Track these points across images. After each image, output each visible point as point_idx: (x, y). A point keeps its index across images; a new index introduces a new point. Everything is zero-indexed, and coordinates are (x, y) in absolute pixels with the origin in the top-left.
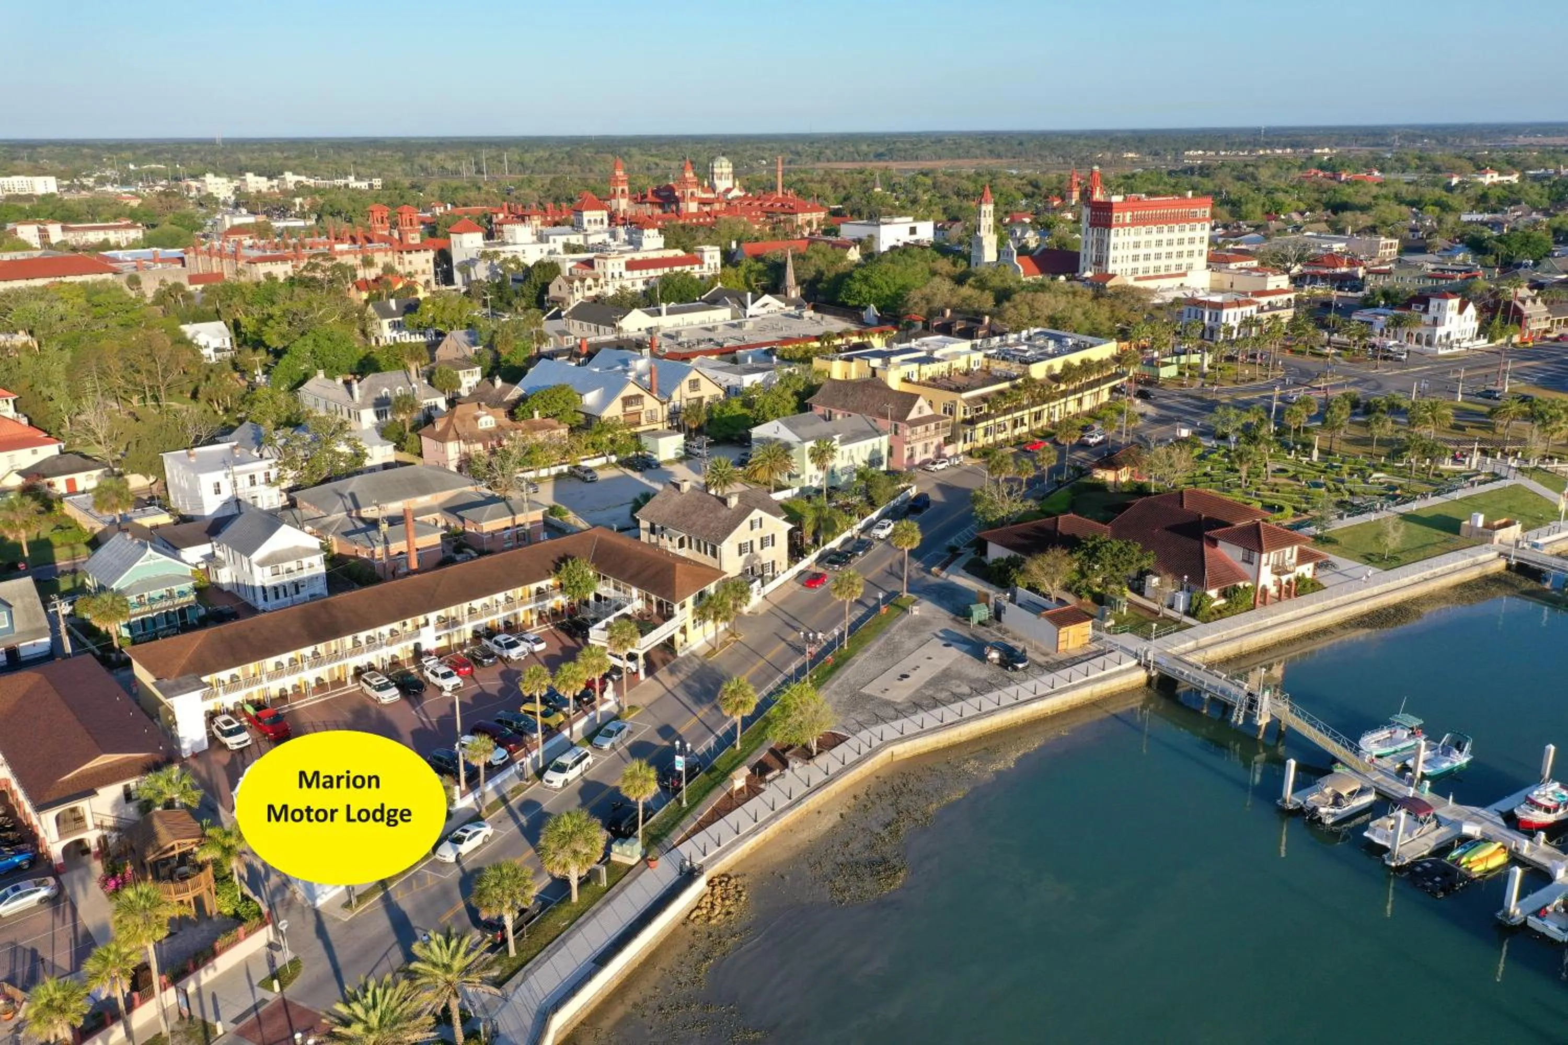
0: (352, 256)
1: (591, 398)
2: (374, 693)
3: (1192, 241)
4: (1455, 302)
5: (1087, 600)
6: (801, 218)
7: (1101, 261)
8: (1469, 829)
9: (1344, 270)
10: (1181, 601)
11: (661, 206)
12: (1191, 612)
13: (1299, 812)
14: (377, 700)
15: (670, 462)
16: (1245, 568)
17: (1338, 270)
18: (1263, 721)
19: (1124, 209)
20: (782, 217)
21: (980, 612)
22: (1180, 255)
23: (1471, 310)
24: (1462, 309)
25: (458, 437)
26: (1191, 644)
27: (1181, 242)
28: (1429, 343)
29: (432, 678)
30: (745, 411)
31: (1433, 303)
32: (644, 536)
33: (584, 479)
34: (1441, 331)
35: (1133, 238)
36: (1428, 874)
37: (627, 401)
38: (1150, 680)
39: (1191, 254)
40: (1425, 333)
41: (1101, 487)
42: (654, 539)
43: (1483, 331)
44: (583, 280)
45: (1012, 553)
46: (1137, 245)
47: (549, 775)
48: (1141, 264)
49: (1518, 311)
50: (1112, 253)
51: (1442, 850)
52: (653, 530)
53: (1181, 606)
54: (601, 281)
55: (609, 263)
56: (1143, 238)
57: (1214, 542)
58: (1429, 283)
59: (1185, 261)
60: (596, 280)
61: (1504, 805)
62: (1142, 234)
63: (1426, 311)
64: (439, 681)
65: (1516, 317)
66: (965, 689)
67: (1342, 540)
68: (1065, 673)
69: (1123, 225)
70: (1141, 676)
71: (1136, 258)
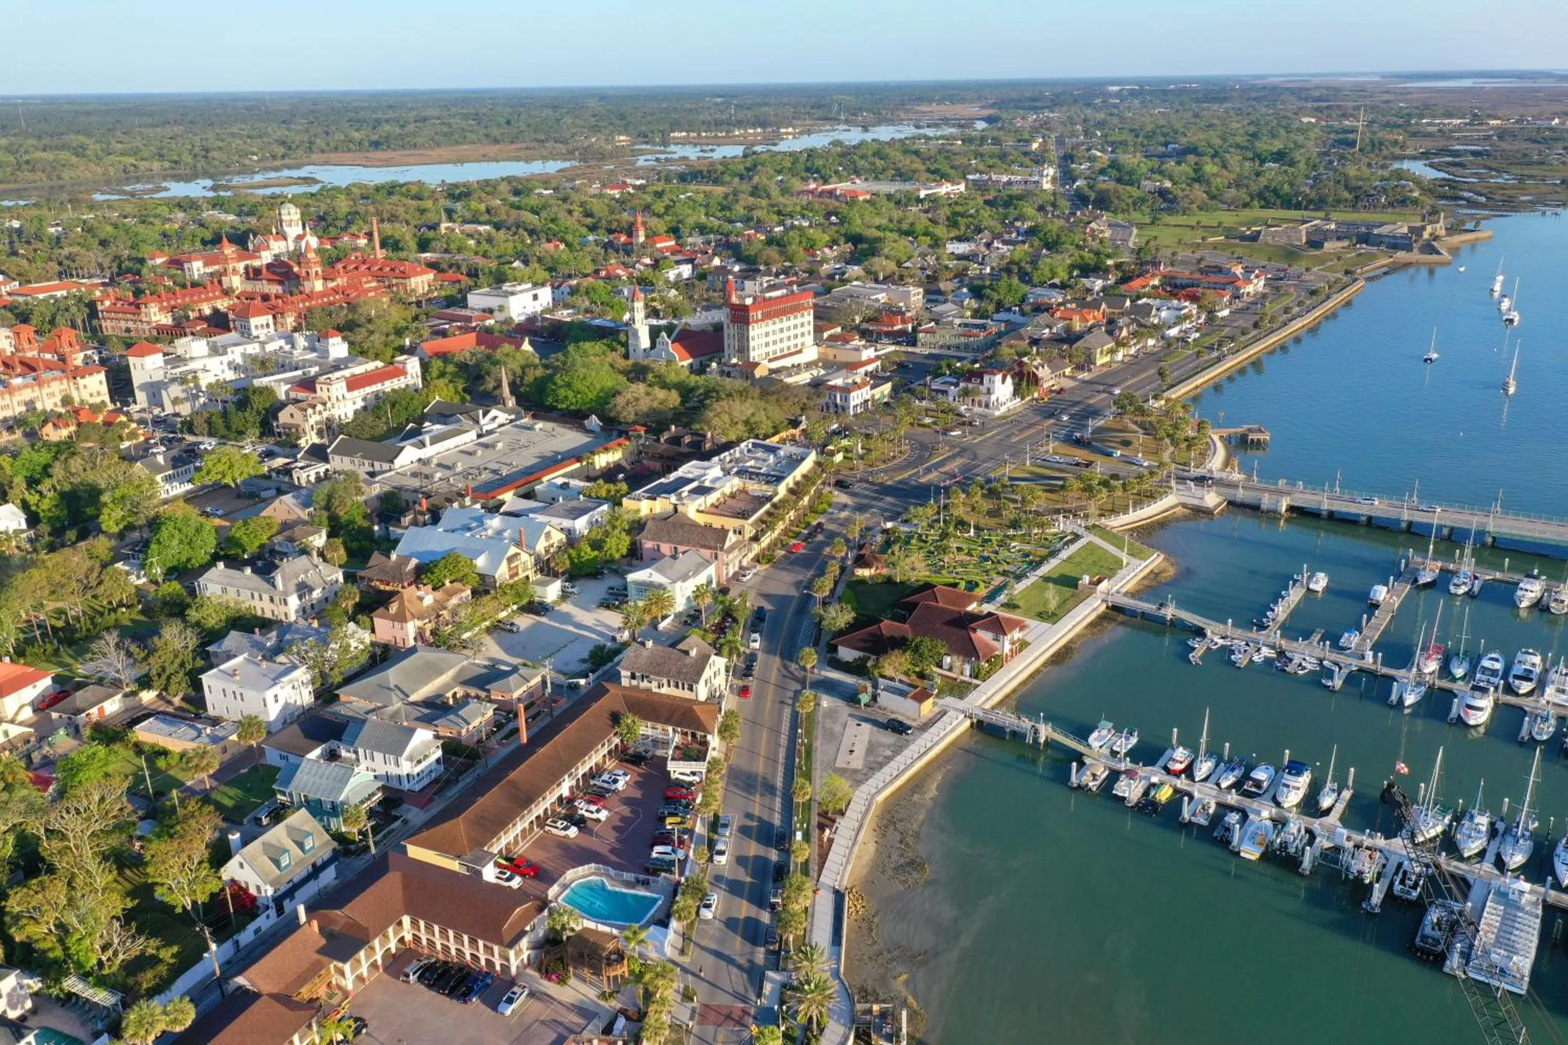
0: (29, 390)
1: (481, 562)
2: (563, 833)
3: (802, 325)
4: (999, 377)
5: (914, 677)
6: (414, 281)
7: (743, 349)
8: (1155, 780)
9: (899, 327)
10: (967, 669)
11: (280, 283)
12: (975, 675)
13: (1079, 787)
14: (566, 837)
15: (555, 602)
16: (995, 643)
17: (896, 328)
18: (1042, 740)
19: (756, 310)
20: (394, 281)
21: (865, 698)
22: (796, 336)
23: (1009, 380)
24: (1003, 381)
25: (413, 616)
26: (984, 698)
27: (795, 327)
28: (987, 406)
29: (587, 815)
30: (596, 553)
31: (986, 378)
32: (625, 682)
33: (511, 631)
34: (993, 398)
35: (765, 330)
36: (1145, 806)
37: (510, 560)
38: (972, 724)
39: (803, 335)
40: (983, 399)
41: (862, 582)
42: (634, 682)
43: (1017, 392)
44: (314, 407)
45: (861, 654)
46: (767, 334)
47: (717, 858)
48: (771, 348)
49: (1035, 375)
50: (752, 344)
51: (1146, 793)
52: (633, 677)
53: (968, 673)
54: (329, 405)
55: (333, 388)
56: (771, 328)
57: (974, 630)
58: (963, 340)
59: (799, 341)
60: (324, 404)
61: (1161, 763)
62: (772, 326)
63: (982, 383)
64: (595, 816)
65: (1035, 380)
66: (888, 753)
67: (1021, 604)
68: (933, 730)
69: (757, 321)
70: (968, 723)
71: (767, 344)
